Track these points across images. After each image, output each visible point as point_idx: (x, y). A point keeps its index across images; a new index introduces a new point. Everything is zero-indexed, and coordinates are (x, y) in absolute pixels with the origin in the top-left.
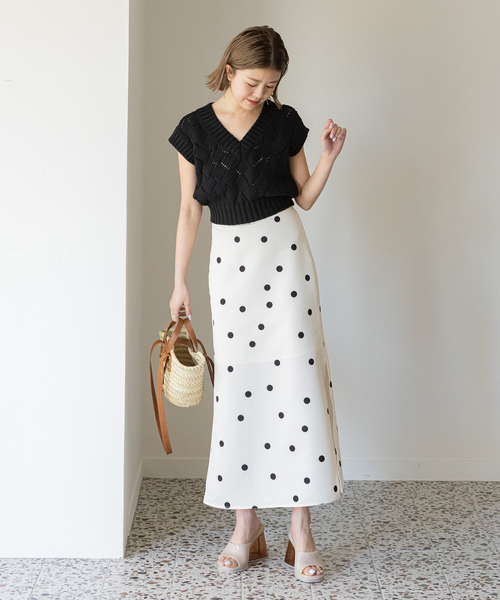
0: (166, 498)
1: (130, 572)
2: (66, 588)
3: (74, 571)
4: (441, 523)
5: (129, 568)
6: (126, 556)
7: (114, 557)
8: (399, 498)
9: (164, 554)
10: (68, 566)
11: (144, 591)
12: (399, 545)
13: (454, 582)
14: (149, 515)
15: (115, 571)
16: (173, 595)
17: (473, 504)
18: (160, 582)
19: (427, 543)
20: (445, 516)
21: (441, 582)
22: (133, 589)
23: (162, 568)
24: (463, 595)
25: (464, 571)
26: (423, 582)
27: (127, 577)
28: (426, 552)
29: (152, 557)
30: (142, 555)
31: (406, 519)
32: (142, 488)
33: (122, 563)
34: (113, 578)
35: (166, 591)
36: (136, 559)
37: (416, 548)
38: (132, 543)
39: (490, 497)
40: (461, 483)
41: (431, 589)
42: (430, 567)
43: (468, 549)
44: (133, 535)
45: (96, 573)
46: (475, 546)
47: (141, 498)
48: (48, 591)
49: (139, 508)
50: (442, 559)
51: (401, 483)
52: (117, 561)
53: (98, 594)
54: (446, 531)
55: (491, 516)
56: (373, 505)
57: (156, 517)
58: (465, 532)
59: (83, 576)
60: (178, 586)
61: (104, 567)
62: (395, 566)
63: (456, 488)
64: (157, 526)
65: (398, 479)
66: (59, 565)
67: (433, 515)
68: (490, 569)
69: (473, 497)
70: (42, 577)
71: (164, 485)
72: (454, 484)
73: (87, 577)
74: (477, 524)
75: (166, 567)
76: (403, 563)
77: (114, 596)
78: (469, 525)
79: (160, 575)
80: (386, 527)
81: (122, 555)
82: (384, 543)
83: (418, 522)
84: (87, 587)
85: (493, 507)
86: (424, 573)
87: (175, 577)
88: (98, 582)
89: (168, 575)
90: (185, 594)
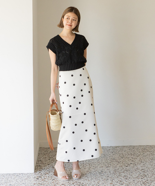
0: (47, 154)
1: (36, 177)
2: (17, 183)
3: (19, 177)
4: (131, 158)
5: (36, 176)
6: (35, 172)
7: (31, 173)
8: (118, 151)
9: (47, 171)
10: (17, 176)
11: (41, 183)
12: (118, 166)
13: (135, 177)
14: (42, 159)
15: (31, 177)
16: (49, 184)
17: (140, 152)
18: (46, 180)
19: (126, 165)
20: (132, 156)
21: (131, 177)
22: (37, 182)
23: (46, 175)
24: (138, 181)
25: (138, 173)
26: (125, 177)
27: (35, 179)
28: (126, 168)
29: (43, 172)
30: (40, 171)
31: (120, 158)
32: (39, 151)
33: (34, 174)
34: (31, 179)
35: (47, 182)
36: (38, 173)
37: (123, 167)
38: (37, 168)
39: (145, 150)
40: (136, 146)
41: (128, 179)
42: (128, 172)
43: (139, 166)
44: (37, 166)
45: (26, 177)
46: (141, 165)
47: (39, 154)
48: (11, 184)
49: (39, 157)
50: (131, 170)
51: (118, 147)
52: (32, 174)
53: (27, 184)
54: (132, 161)
55: (146, 156)
56: (110, 154)
57: (44, 159)
58: (138, 161)
59: (22, 179)
60: (51, 181)
61: (28, 175)
62: (117, 172)
63: (135, 147)
64: (44, 162)
65: (117, 146)
66: (14, 175)
67: (128, 156)
68: (146, 172)
69: (140, 150)
70: (9, 179)
71: (46, 150)
72: (134, 146)
73: (23, 179)
74: (141, 158)
75: (47, 175)
76: (119, 171)
77: (32, 185)
78: (139, 159)
79: (45, 177)
80: (114, 160)
81: (34, 172)
82: (114, 165)
83: (124, 159)
84: (23, 182)
85: (146, 153)
86: (126, 175)
87: (50, 178)
88: (26, 180)
89: (48, 178)
90: (53, 183)
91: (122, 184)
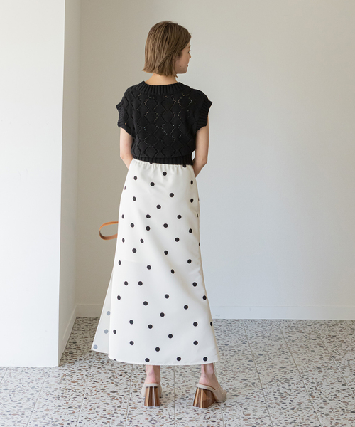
0: (90, 330)
1: (61, 375)
2: (20, 385)
3: (26, 374)
4: (261, 345)
5: (61, 373)
6: (59, 366)
7: (52, 366)
8: (237, 330)
9: (85, 364)
10: (22, 371)
11: (68, 387)
12: (233, 359)
13: (265, 382)
14: (77, 340)
15: (51, 374)
16: (87, 389)
17: (282, 333)
18: (79, 381)
19: (251, 357)
20: (264, 341)
21: (256, 382)
22: (62, 386)
23: (82, 373)
24: (270, 390)
25: (272, 375)
27: (59, 378)
28: (250, 363)
29: (76, 366)
30: (70, 365)
31: (240, 342)
32: (75, 323)
33: (57, 370)
34: (50, 379)
35: (83, 387)
36: (66, 367)
37: (243, 361)
38: (65, 357)
39: (294, 329)
40: (276, 321)
41: (250, 386)
42: (251, 372)
43: (276, 361)
44: (66, 353)
45: (39, 376)
46: (281, 360)
47: (74, 330)
48: (8, 387)
49: (72, 335)
50: (259, 368)
51: (239, 321)
52: (54, 368)
53: (40, 389)
54: (264, 350)
55: (293, 341)
56: (219, 334)
57: (82, 341)
58: (275, 350)
59: (31, 378)
60: (91, 384)
61: (45, 372)
62: (228, 372)
63: (273, 324)
64: (82, 347)
65: (237, 318)
66: (17, 371)
67: (256, 340)
68: (289, 373)
69: (283, 330)
70: (5, 378)
71: (89, 322)
72: (272, 321)
73: (34, 379)
74: (284, 346)
75: (85, 373)
76: (234, 370)
77: (49, 390)
78: (279, 347)
79: (80, 377)
80: (227, 348)
81: (57, 365)
82: (224, 357)
83: (247, 344)
84: (33, 385)
85: (295, 336)
86: (246, 377)
87: (89, 378)
88: (41, 381)
89: (85, 377)
90: (95, 389)
91: (235, 395)
